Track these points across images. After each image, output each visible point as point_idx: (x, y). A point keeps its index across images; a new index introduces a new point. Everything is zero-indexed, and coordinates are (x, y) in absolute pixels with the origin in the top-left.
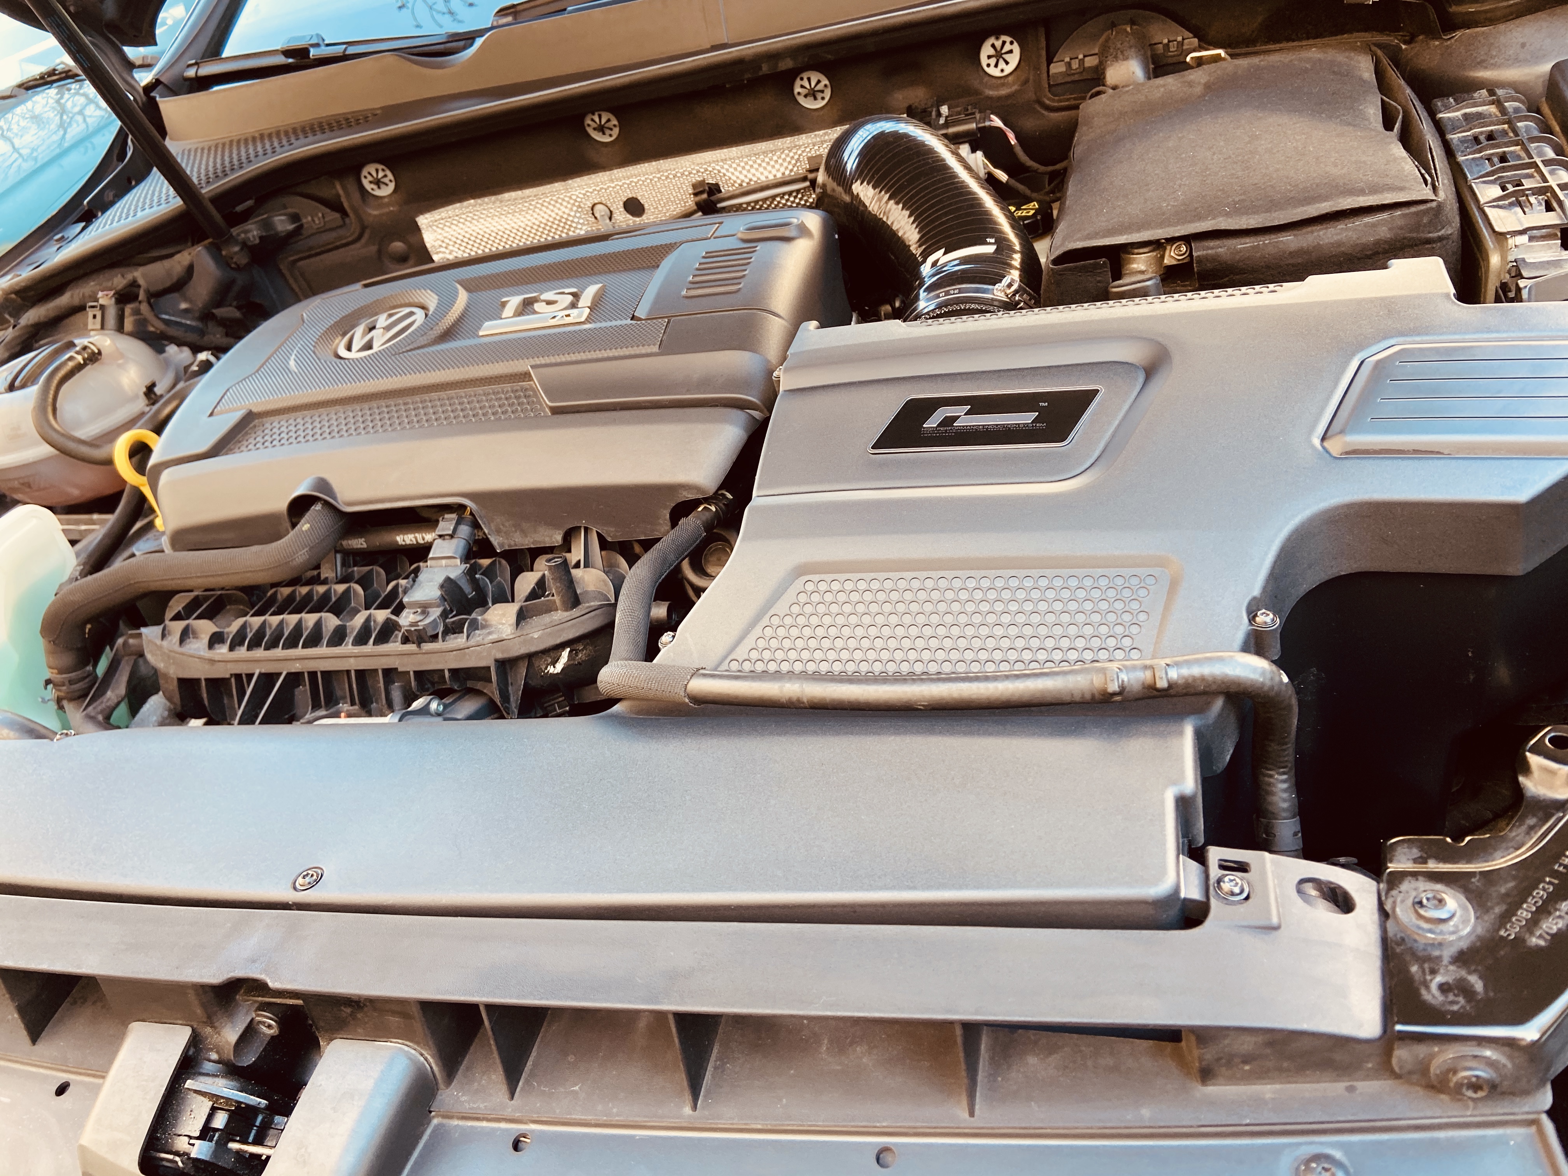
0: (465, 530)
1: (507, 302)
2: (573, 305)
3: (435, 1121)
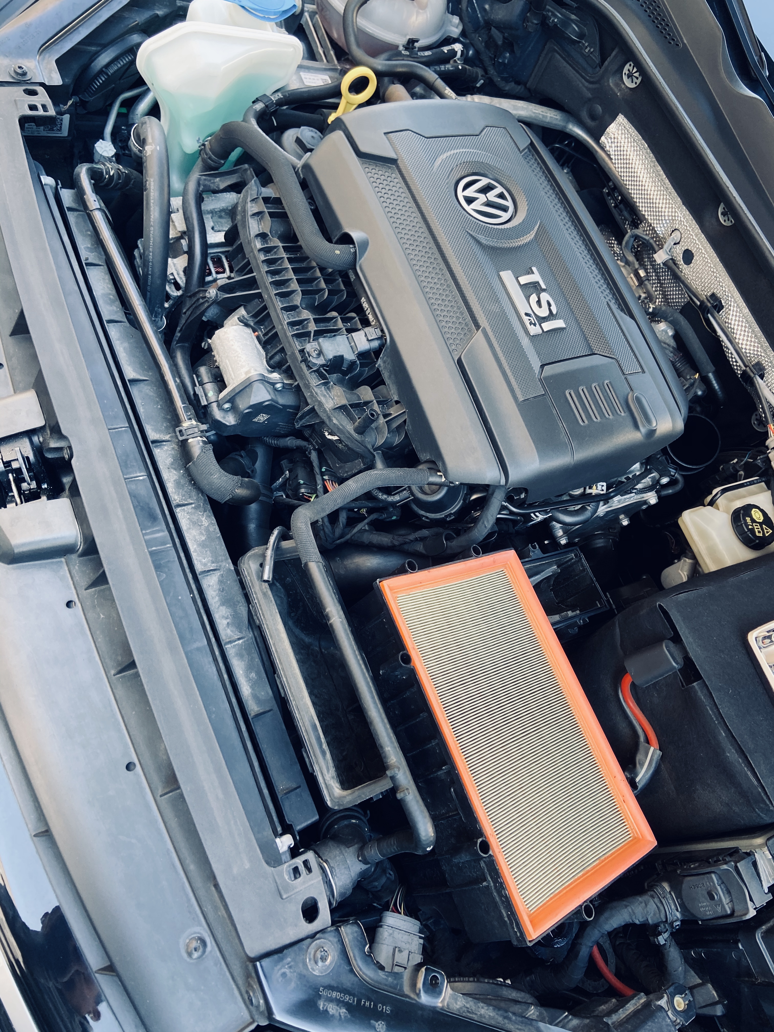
0: (376, 344)
1: (533, 273)
2: (542, 320)
3: (63, 559)
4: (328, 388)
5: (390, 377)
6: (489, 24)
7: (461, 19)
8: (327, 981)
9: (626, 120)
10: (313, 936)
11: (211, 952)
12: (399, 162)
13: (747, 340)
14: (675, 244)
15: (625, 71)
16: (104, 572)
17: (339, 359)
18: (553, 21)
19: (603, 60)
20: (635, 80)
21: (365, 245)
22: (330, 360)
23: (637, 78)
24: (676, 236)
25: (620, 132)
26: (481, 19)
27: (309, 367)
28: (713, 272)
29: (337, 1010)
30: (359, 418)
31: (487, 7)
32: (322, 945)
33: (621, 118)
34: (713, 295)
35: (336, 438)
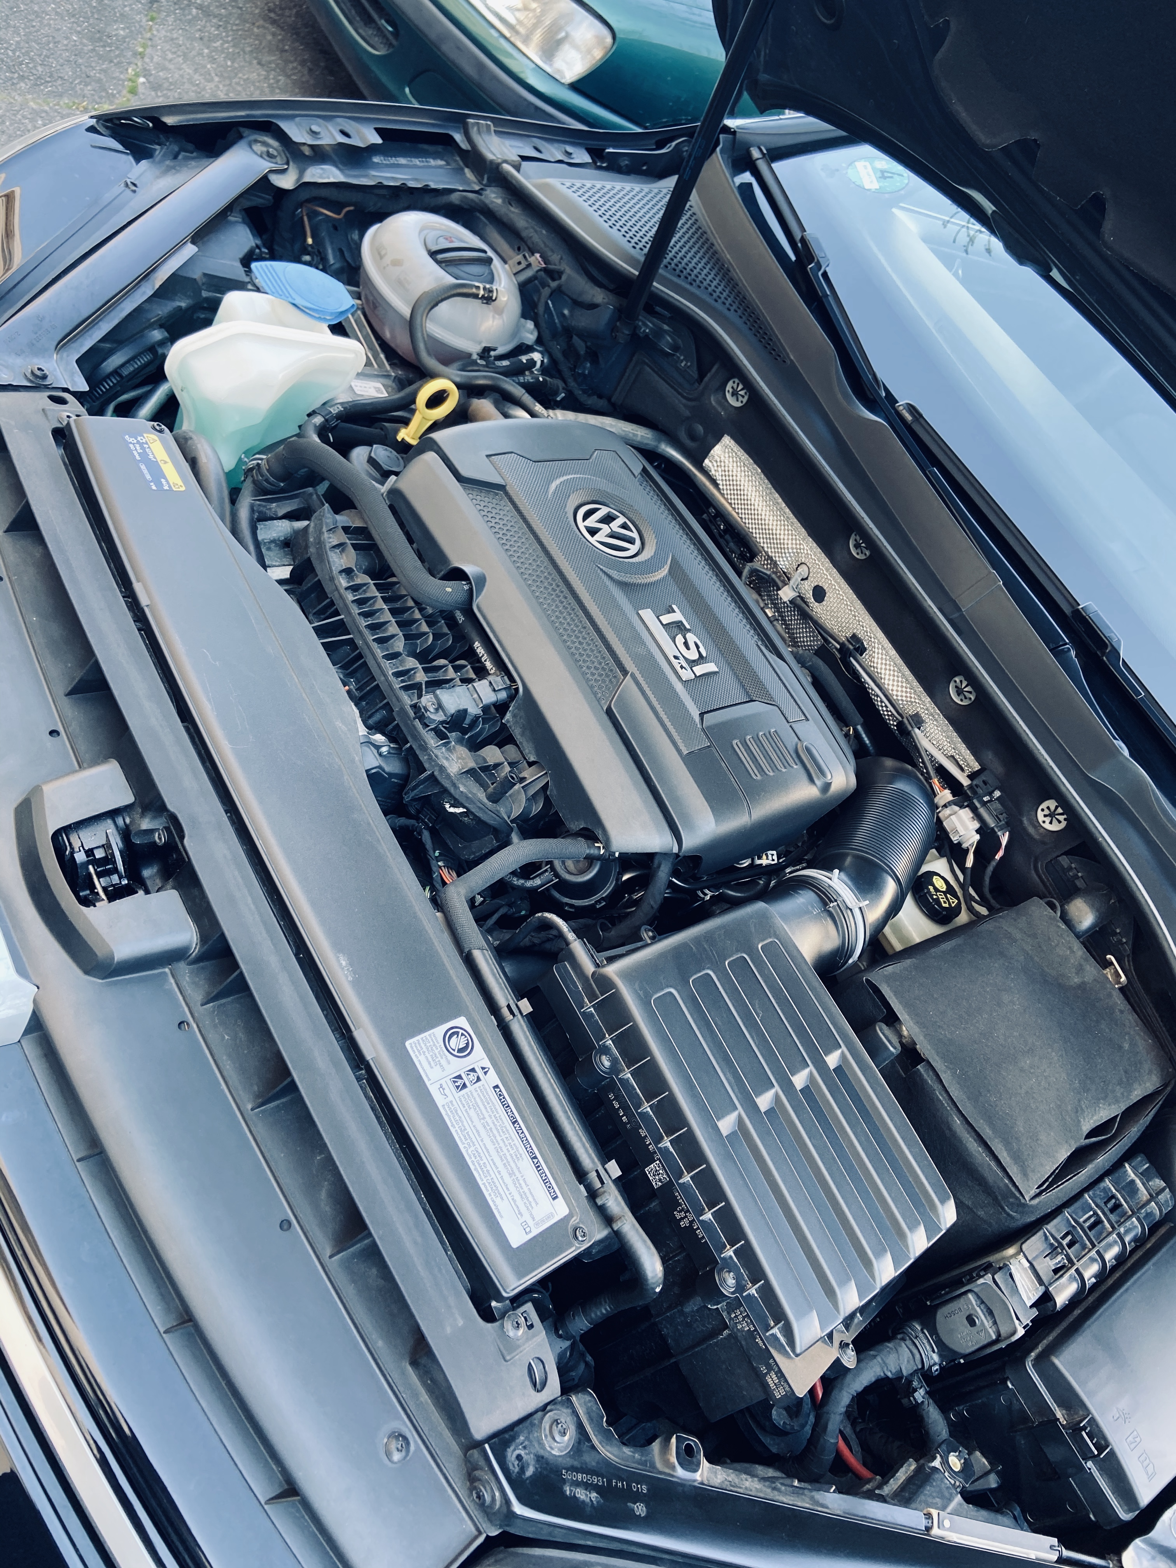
0: (503, 695)
1: (674, 611)
2: (692, 663)
3: (167, 970)
4: (449, 750)
5: (523, 734)
6: (568, 332)
7: (537, 325)
8: (569, 1462)
9: (732, 442)
10: (544, 1409)
11: (415, 1452)
12: (508, 488)
13: (898, 686)
14: (802, 580)
15: (729, 387)
16: (241, 974)
17: (462, 713)
18: (644, 331)
19: (702, 376)
20: (740, 398)
21: (482, 580)
22: (452, 716)
23: (743, 397)
24: (803, 570)
25: (727, 455)
26: (558, 325)
27: (426, 725)
28: (851, 610)
29: (587, 1495)
30: (492, 784)
31: (566, 312)
32: (556, 1417)
33: (727, 440)
34: (854, 636)
35: (461, 810)
